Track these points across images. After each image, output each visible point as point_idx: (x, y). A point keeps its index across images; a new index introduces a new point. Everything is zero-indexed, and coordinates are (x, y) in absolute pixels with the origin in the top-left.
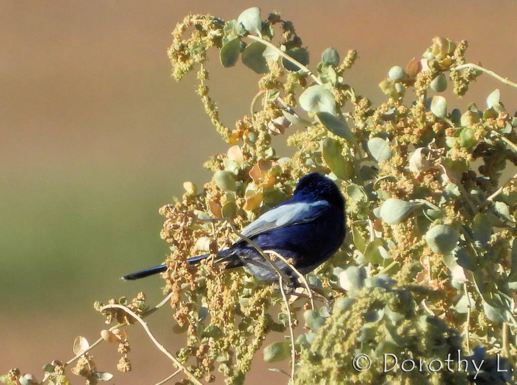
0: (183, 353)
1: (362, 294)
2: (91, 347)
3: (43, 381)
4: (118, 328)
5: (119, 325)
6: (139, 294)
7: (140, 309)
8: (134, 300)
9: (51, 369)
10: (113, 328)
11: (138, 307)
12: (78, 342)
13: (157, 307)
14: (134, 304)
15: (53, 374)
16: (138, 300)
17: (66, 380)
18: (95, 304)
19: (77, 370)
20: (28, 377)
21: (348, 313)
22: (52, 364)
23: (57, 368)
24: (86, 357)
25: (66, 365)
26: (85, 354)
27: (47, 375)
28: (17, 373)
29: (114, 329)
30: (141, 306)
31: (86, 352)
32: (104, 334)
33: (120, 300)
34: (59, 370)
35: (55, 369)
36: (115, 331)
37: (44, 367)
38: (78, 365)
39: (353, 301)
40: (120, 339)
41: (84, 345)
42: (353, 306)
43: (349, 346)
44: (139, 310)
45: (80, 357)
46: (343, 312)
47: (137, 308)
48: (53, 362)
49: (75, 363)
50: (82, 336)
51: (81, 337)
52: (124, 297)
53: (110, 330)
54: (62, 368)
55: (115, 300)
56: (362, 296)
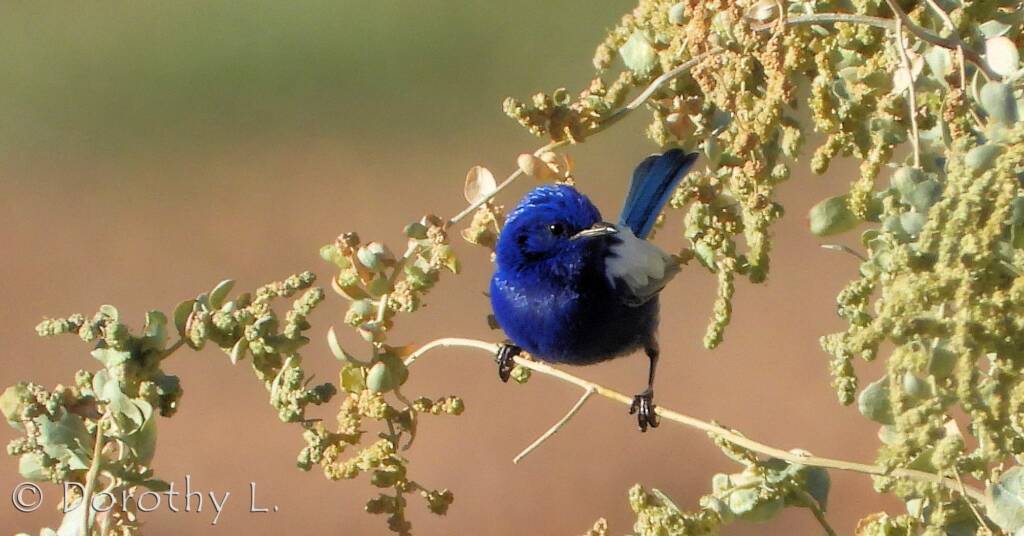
0: (681, 198)
1: (1014, 136)
2: (500, 188)
3: (406, 255)
4: (553, 150)
5: (553, 144)
6: (594, 82)
7: (596, 112)
8: (583, 94)
9: (419, 232)
10: (542, 149)
11: (592, 107)
12: (475, 178)
13: (629, 107)
14: (583, 103)
15: (425, 243)
16: (592, 94)
17: (450, 254)
18: (506, 103)
19: (472, 234)
20: (375, 248)
21: (987, 175)
22: (423, 223)
23: (433, 230)
24: (491, 207)
25: (450, 224)
26: (487, 202)
27: (413, 244)
28: (355, 241)
29: (544, 152)
30: (597, 105)
31: (490, 198)
32: (524, 163)
33: (555, 95)
34: (435, 235)
35: (428, 234)
36: (546, 155)
37: (406, 228)
38: (474, 224)
39: (997, 151)
40: (557, 171)
41: (487, 183)
42: (998, 160)
43: (989, 236)
44: (593, 114)
45: (478, 209)
46: (977, 174)
47: (590, 110)
48: (424, 218)
49: (467, 221)
50: (482, 166)
51: (479, 167)
52: (563, 89)
53: (536, 154)
54: (441, 231)
55: (546, 96)
56: (1013, 140)
